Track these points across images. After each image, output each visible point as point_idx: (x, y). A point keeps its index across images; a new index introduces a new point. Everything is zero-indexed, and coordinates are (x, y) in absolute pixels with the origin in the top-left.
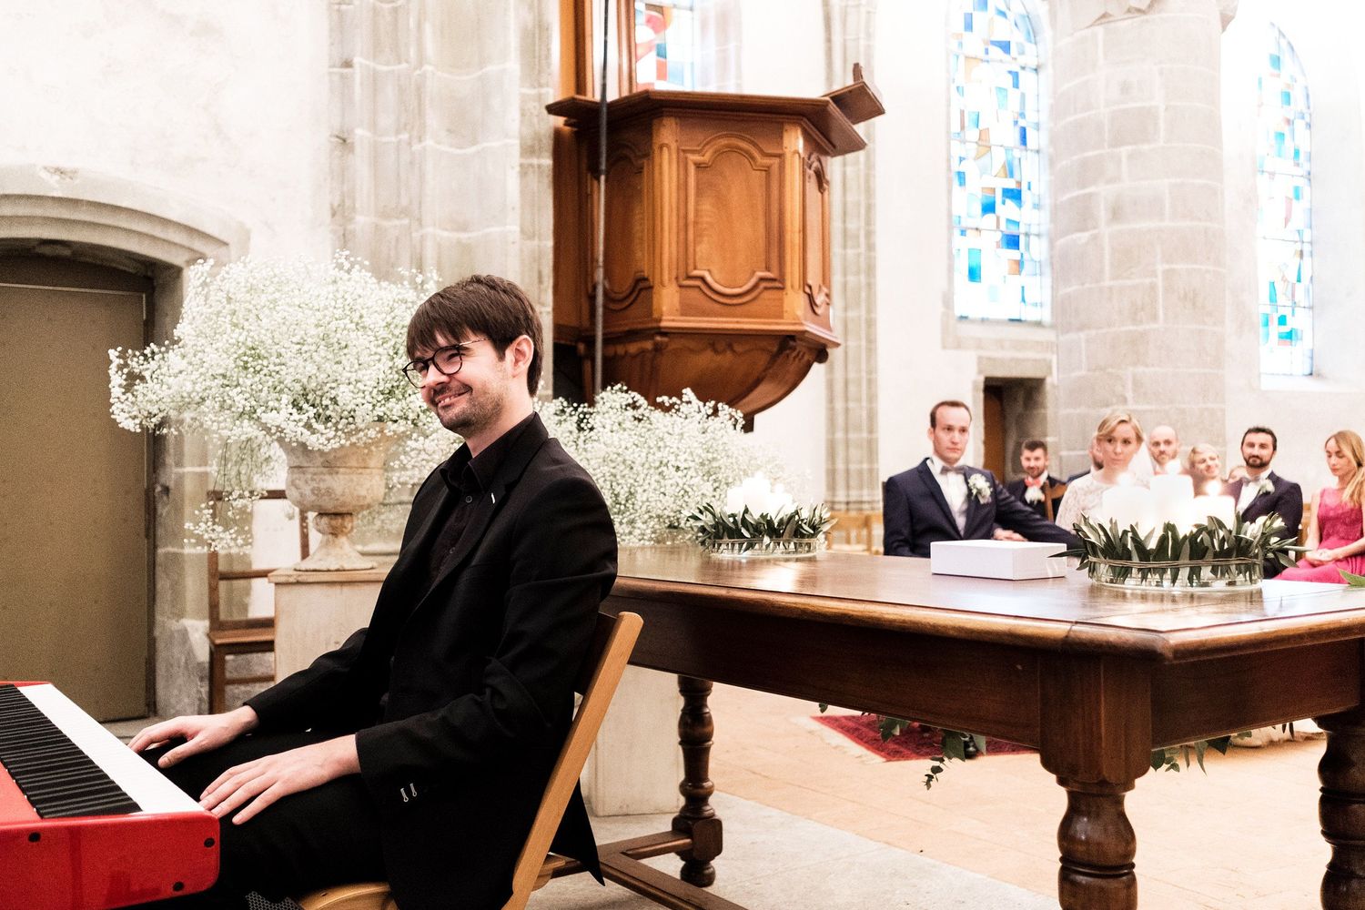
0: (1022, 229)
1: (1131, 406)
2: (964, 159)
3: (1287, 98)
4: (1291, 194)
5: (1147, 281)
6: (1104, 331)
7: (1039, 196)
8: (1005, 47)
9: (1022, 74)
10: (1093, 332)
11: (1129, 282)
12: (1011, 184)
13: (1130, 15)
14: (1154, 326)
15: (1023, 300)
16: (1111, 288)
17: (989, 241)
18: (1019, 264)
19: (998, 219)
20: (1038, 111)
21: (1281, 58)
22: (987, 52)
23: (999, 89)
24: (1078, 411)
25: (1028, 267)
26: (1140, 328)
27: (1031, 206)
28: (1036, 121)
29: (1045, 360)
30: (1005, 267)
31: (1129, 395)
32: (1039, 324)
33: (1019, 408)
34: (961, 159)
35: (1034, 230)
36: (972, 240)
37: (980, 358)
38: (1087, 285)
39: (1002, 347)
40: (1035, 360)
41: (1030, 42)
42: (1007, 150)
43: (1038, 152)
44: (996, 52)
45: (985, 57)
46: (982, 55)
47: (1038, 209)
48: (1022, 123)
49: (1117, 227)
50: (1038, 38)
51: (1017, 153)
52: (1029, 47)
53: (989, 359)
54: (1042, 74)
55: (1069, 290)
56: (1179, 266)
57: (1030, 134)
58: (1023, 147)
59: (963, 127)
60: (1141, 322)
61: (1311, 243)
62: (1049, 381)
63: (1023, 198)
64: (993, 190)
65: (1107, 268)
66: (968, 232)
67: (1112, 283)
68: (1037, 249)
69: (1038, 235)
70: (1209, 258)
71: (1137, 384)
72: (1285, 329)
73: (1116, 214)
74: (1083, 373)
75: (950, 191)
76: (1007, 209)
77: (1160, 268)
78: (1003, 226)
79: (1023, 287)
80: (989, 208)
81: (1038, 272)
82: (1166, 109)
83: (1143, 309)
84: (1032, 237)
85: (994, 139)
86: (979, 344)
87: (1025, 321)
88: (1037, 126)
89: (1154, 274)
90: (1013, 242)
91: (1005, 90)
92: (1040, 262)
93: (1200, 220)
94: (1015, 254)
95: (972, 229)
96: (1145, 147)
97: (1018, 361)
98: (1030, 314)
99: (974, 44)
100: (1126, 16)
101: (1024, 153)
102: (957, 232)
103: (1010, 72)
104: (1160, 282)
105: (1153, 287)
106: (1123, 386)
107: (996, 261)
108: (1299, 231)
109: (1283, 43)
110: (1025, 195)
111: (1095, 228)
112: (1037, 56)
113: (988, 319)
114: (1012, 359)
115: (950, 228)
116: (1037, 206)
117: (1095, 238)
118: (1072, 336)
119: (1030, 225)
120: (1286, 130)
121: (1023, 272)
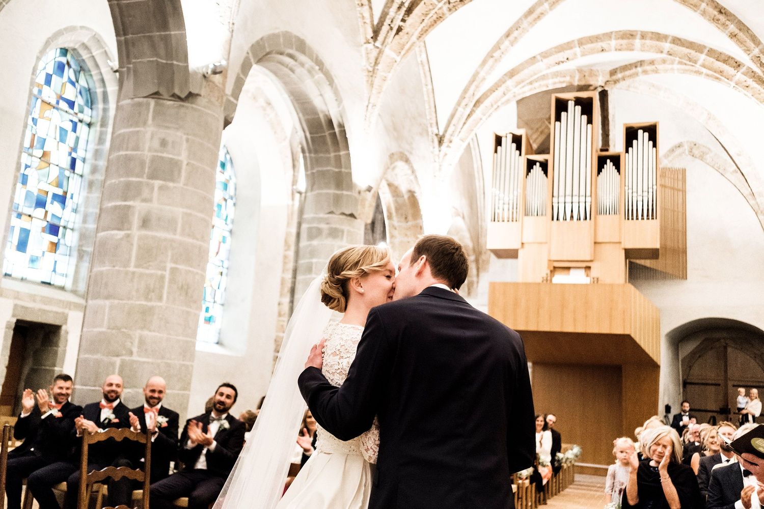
0: (62, 223)
1: (135, 358)
2: (29, 167)
3: (226, 186)
4: (221, 239)
5: (159, 273)
6: (124, 302)
7: (77, 204)
8: (71, 104)
9: (79, 124)
10: (116, 302)
11: (147, 271)
12: (60, 192)
13: (174, 99)
14: (159, 304)
15: (54, 271)
16: (134, 273)
17: (36, 226)
18: (55, 246)
19: (46, 212)
20: (86, 151)
21: (226, 164)
22: (58, 103)
23: (62, 129)
24: (95, 357)
25: (61, 249)
26: (150, 304)
27: (71, 210)
28: (83, 156)
29: (63, 313)
30: (46, 246)
31: (135, 350)
32: (62, 288)
33: (38, 344)
34: (27, 167)
35: (70, 226)
36: (24, 223)
37: (16, 306)
38: (117, 268)
39: (34, 301)
40: (57, 313)
41: (88, 107)
42: (61, 168)
43: (81, 176)
44: (64, 105)
45: (56, 106)
46: (54, 102)
47: (75, 213)
48: (74, 155)
49: (144, 232)
50: (93, 107)
51: (67, 173)
52: (87, 110)
53: (23, 307)
54: (92, 129)
55: (104, 269)
56: (182, 267)
57: (79, 164)
58: (72, 171)
59: (32, 146)
60: (151, 300)
61: (227, 268)
62: (64, 328)
63: (66, 203)
64: (47, 193)
65: (133, 259)
66: (23, 217)
67: (135, 270)
68: (70, 239)
69: (72, 229)
70: (199, 266)
71: (142, 342)
72: (208, 315)
73: (145, 223)
74: (104, 329)
75: (15, 185)
76: (54, 208)
77: (169, 265)
78: (49, 218)
79: (56, 262)
80: (41, 204)
81: (68, 253)
82: (187, 164)
83: (153, 292)
84: (68, 230)
85: (53, 159)
86: (17, 295)
87: (53, 285)
88: (84, 160)
89: (164, 269)
90: (54, 229)
91: (67, 131)
92: (70, 247)
93: (197, 239)
94: (54, 239)
95: (25, 215)
96: (171, 184)
97: (44, 311)
98: (57, 281)
99: (49, 94)
100: (170, 98)
101: (72, 174)
102: (14, 215)
103: (72, 121)
104: (167, 274)
105: (162, 277)
106: (132, 343)
107: (40, 241)
108: (222, 261)
109: (228, 157)
110: (68, 201)
111: (128, 229)
112: (91, 117)
113: (26, 279)
114: (40, 310)
115: (10, 210)
116: (75, 211)
117: (128, 236)
118: (100, 302)
119: (68, 222)
120: (223, 203)
121: (57, 252)
